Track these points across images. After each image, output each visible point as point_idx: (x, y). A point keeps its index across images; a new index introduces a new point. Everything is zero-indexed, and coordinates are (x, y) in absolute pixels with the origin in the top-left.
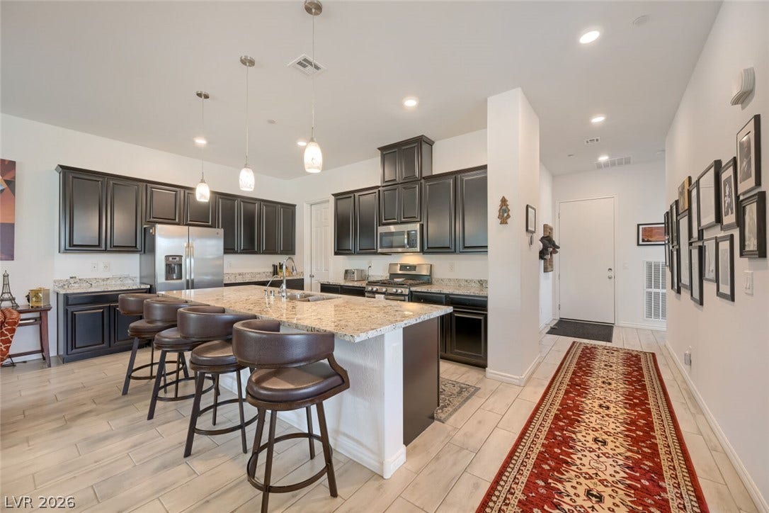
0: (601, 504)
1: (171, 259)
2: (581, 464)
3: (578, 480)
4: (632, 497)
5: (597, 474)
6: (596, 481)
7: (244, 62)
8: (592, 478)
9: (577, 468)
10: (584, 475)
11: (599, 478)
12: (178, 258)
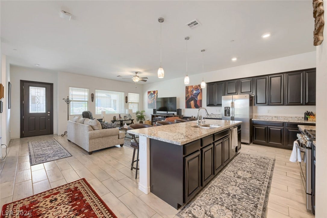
0: (50, 200)
1: (226, 108)
2: (65, 207)
3: (62, 200)
4: (38, 212)
5: (56, 208)
6: (55, 206)
7: (186, 39)
8: (57, 205)
9: (65, 204)
10: (61, 204)
11: (55, 208)
12: (229, 108)
